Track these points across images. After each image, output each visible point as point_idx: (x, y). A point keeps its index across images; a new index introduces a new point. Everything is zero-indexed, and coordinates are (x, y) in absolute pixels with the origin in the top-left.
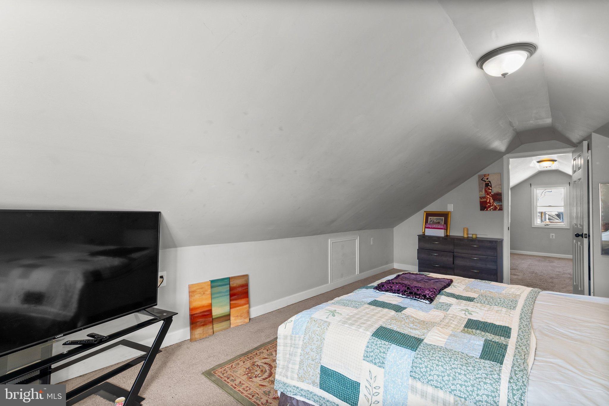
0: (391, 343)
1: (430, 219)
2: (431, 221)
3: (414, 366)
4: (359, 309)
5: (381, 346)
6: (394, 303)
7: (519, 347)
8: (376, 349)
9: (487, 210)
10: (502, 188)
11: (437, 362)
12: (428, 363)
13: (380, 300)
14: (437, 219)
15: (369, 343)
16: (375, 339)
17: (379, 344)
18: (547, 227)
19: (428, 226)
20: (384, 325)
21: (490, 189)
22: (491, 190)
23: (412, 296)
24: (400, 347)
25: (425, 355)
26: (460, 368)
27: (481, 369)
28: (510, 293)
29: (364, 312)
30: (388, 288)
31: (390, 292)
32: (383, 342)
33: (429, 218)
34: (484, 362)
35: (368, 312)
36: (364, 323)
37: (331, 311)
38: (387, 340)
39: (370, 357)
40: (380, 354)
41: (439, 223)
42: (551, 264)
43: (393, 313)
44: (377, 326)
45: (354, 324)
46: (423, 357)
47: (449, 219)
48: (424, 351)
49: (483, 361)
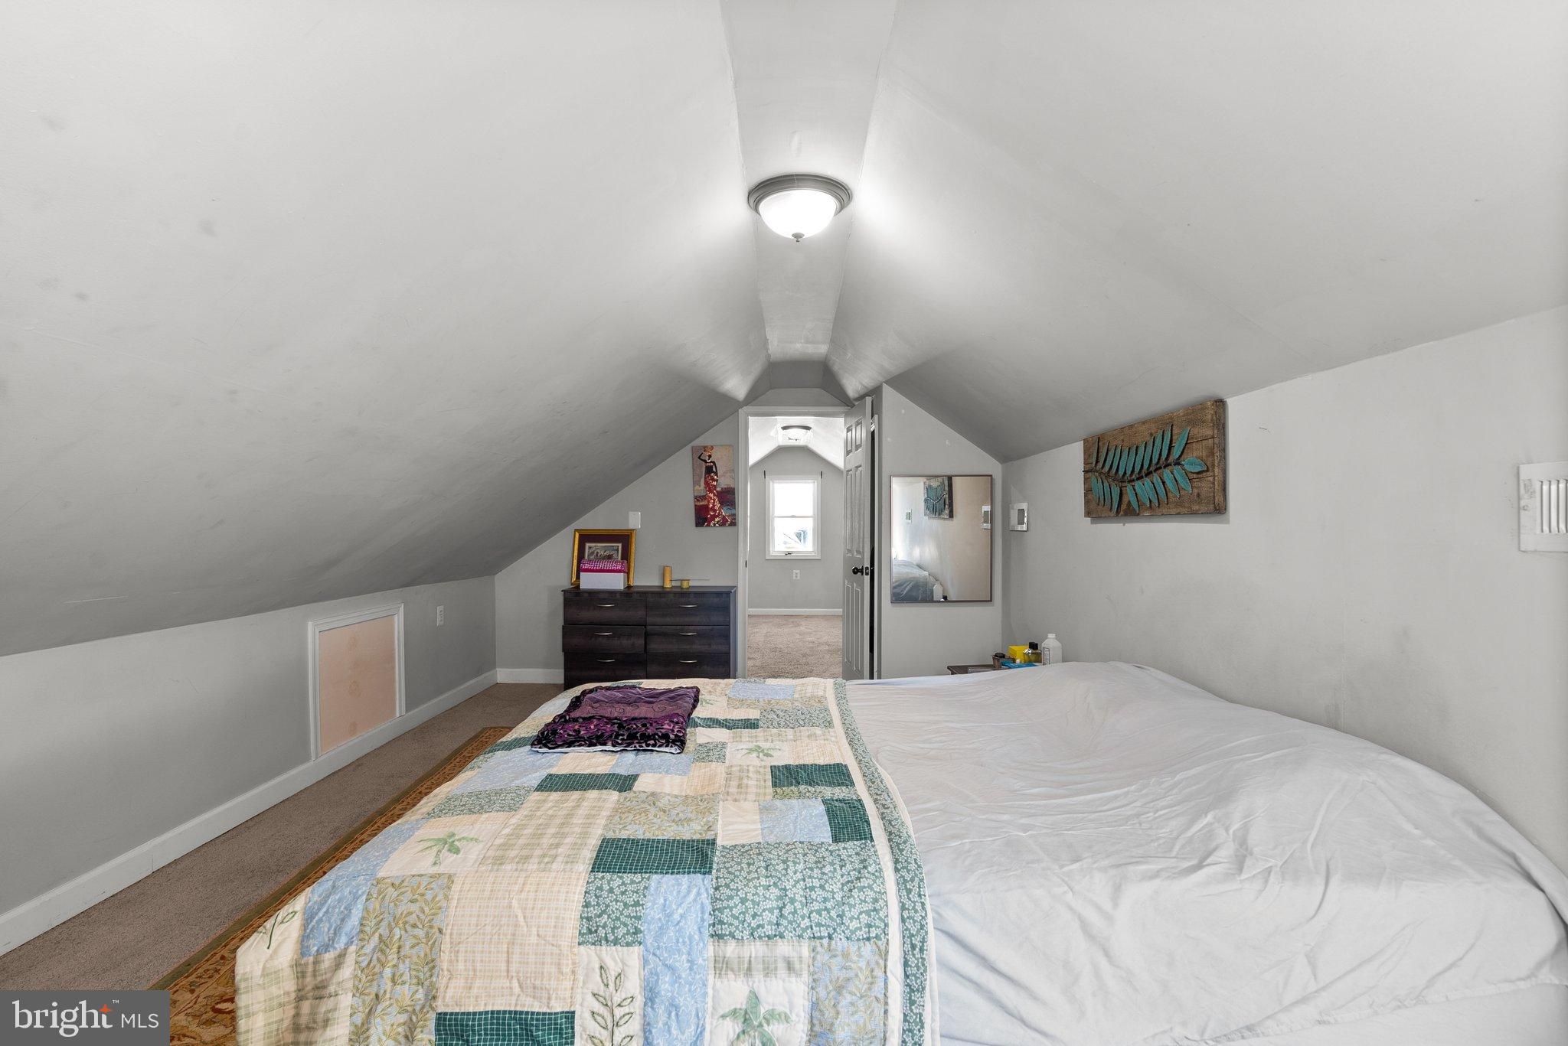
0: (648, 875)
1: (590, 548)
2: (593, 553)
3: (717, 909)
4: (524, 812)
5: (626, 890)
6: (601, 770)
7: (879, 797)
8: (614, 903)
9: (708, 525)
10: (735, 478)
11: (763, 881)
12: (747, 889)
13: (563, 773)
14: (605, 549)
15: (589, 894)
16: (603, 877)
17: (619, 886)
18: (789, 557)
19: (587, 566)
20: (610, 835)
21: (713, 480)
22: (717, 481)
23: (637, 743)
24: (674, 876)
25: (734, 874)
26: (810, 877)
27: (845, 864)
28: (808, 695)
29: (538, 813)
30: (569, 735)
31: (580, 746)
32: (628, 878)
33: (588, 545)
34: (844, 848)
35: (550, 812)
36: (558, 845)
37: (439, 840)
38: (636, 869)
39: (600, 929)
40: (626, 912)
41: (610, 557)
42: (798, 629)
43: (614, 796)
44: (594, 842)
45: (527, 857)
46: (732, 880)
47: (633, 547)
48: (727, 865)
49: (841, 845)
